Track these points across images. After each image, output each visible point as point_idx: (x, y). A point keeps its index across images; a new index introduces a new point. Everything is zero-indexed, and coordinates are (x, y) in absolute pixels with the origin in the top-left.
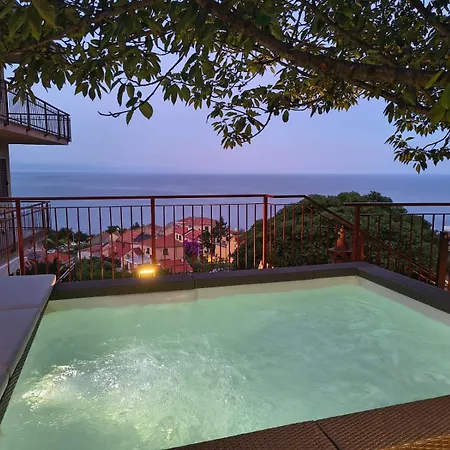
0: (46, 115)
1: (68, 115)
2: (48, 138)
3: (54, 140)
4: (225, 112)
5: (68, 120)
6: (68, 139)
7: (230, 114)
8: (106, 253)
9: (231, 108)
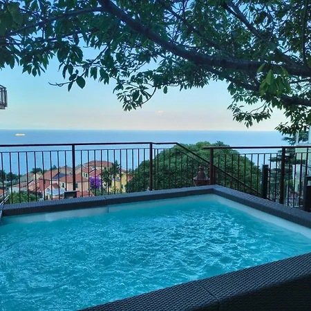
5: (5, 92)
6: (5, 105)
7: (128, 88)
8: (31, 188)
9: (129, 83)
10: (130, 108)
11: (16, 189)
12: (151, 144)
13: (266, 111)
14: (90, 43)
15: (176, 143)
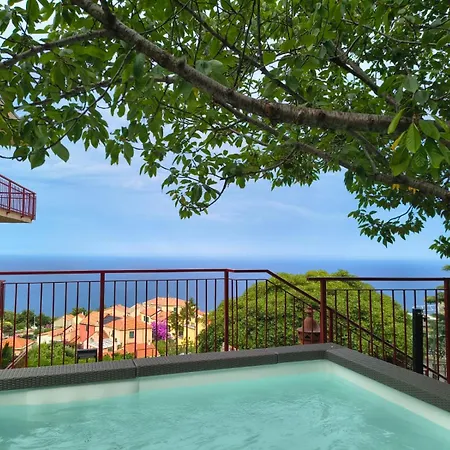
0: (10, 193)
1: (34, 194)
2: (10, 216)
3: (17, 217)
4: (179, 180)
5: (34, 199)
6: (33, 217)
7: (184, 182)
8: (69, 337)
9: (186, 176)
10: (189, 215)
11: (46, 339)
12: (226, 272)
13: (414, 221)
14: (117, 110)
15: (267, 271)
